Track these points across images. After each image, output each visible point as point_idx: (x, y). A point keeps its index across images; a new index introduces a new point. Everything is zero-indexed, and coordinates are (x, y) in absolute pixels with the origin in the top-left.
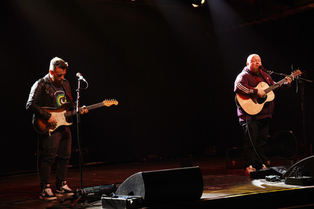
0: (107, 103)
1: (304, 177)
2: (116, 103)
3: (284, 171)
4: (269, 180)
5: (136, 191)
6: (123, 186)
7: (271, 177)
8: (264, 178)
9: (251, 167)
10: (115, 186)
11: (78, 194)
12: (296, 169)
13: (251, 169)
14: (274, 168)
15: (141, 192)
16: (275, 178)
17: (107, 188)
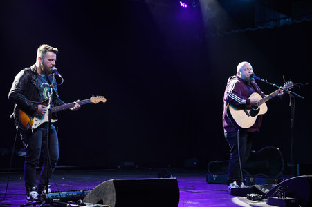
0: (95, 100)
1: (288, 198)
2: (104, 100)
3: (267, 191)
4: (250, 198)
5: (106, 199)
6: (92, 193)
7: (252, 195)
8: (245, 196)
9: (235, 183)
10: (83, 193)
11: (42, 199)
12: (280, 188)
13: (234, 185)
14: (257, 186)
15: (111, 201)
16: (257, 196)
17: (74, 194)
